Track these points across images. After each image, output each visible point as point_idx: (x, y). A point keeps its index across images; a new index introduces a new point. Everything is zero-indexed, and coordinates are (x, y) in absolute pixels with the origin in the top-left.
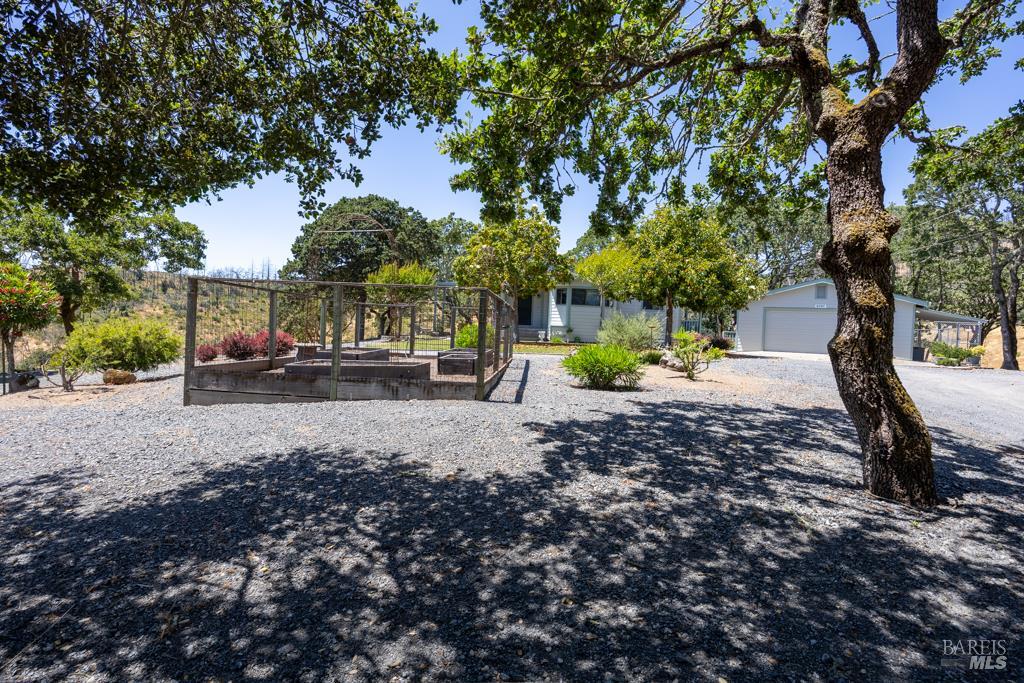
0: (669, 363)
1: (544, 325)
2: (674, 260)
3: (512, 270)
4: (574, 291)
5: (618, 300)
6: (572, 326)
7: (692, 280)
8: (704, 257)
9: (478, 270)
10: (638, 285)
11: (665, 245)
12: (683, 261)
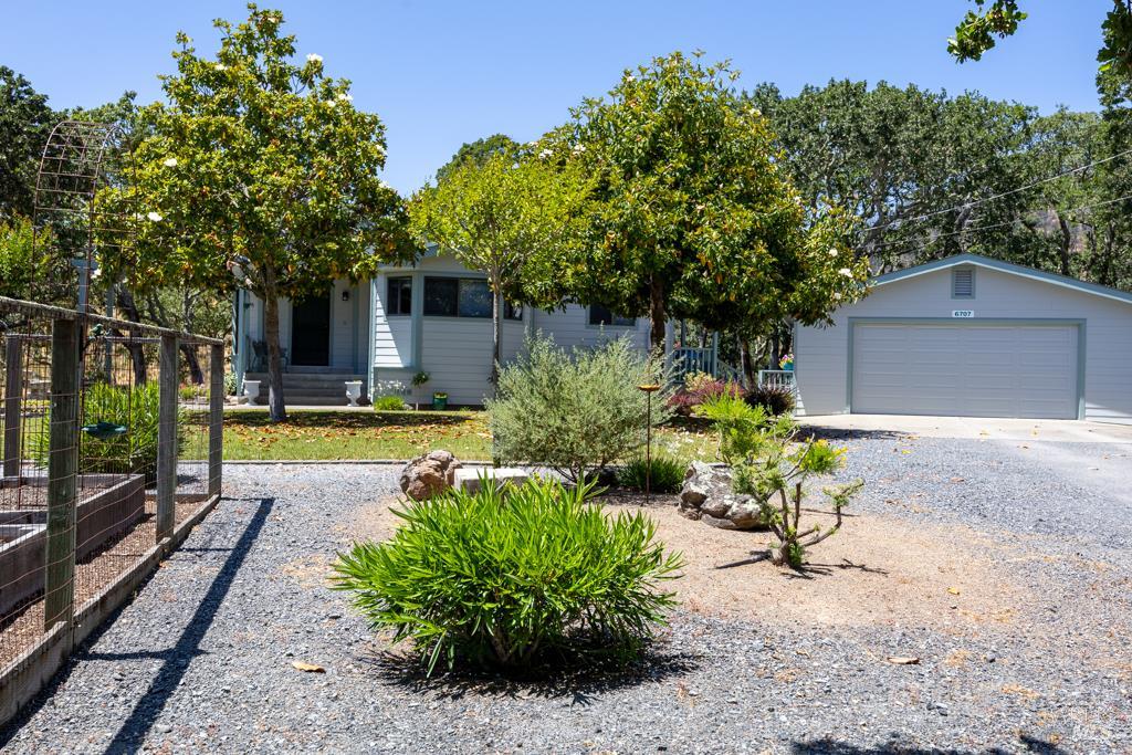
0: (710, 505)
1: (358, 365)
2: (669, 206)
3: (253, 226)
4: (430, 282)
5: (534, 303)
6: (426, 368)
7: (713, 254)
8: (740, 199)
9: (159, 225)
10: (583, 268)
11: (647, 168)
12: (690, 210)
